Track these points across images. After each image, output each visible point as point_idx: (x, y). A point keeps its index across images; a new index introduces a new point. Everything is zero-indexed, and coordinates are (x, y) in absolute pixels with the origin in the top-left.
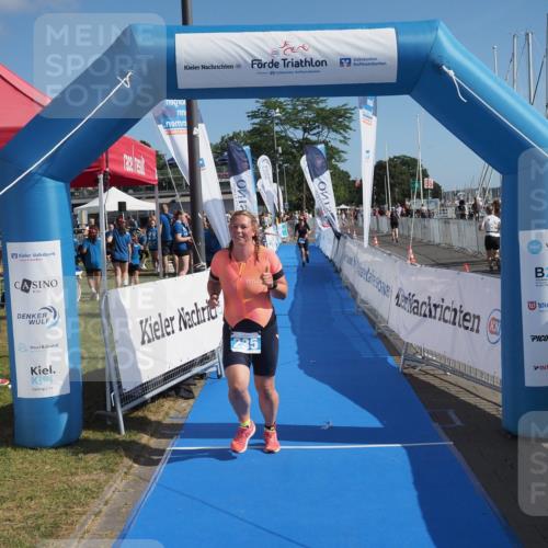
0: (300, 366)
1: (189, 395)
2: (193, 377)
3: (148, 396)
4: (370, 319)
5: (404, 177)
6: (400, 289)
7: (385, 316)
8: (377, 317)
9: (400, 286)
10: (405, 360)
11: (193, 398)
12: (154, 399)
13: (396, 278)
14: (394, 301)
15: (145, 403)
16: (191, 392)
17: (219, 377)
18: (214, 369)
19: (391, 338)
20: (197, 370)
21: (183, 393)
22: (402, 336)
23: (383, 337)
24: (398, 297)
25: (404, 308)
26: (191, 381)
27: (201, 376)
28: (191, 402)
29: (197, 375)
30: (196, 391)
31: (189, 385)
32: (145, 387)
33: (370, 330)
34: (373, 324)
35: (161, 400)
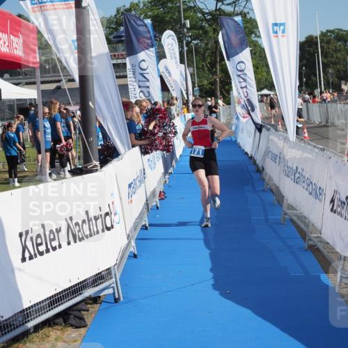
0: (215, 287)
1: (80, 323)
2: (85, 301)
3: (31, 325)
4: (300, 228)
5: (339, 55)
6: (335, 192)
7: (318, 225)
8: (307, 226)
9: (334, 188)
10: (341, 277)
11: (85, 326)
12: (37, 328)
13: (331, 178)
14: (328, 206)
15: (26, 334)
16: (82, 319)
17: (116, 300)
18: (110, 291)
19: (325, 252)
20: (89, 292)
21: (72, 321)
22: (338, 249)
23: (314, 250)
24: (332, 201)
25: (340, 214)
26: (82, 306)
27: (95, 300)
28: (83, 331)
29: (90, 298)
30: (89, 318)
31: (80, 311)
32: (26, 314)
33: (300, 242)
34: (303, 235)
35: (46, 330)
